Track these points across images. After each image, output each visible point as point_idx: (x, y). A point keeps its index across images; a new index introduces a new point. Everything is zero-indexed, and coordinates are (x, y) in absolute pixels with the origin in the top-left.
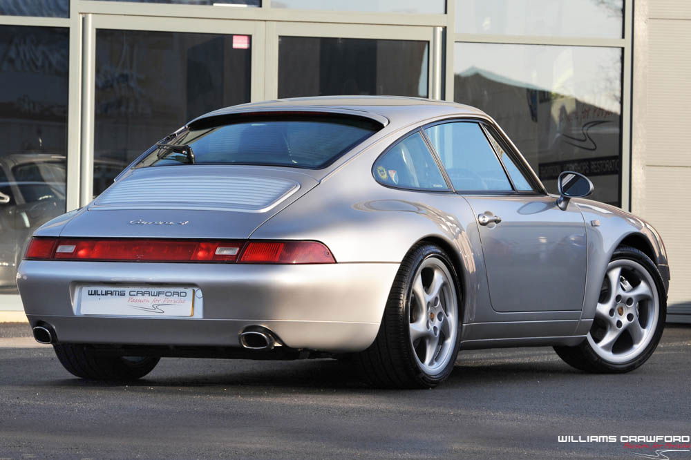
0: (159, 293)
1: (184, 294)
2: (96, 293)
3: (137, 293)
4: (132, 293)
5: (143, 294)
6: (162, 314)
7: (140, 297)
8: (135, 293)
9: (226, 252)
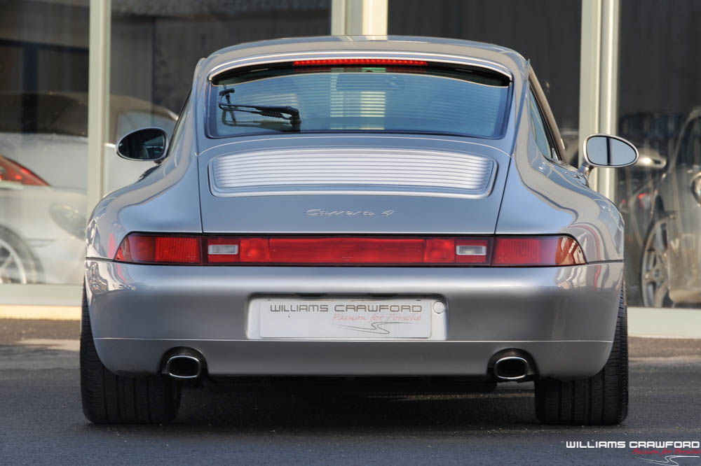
0: (381, 307)
1: (419, 309)
2: (282, 309)
3: (347, 308)
4: (338, 308)
5: (356, 309)
6: (388, 335)
7: (351, 312)
8: (344, 308)
9: (469, 252)
